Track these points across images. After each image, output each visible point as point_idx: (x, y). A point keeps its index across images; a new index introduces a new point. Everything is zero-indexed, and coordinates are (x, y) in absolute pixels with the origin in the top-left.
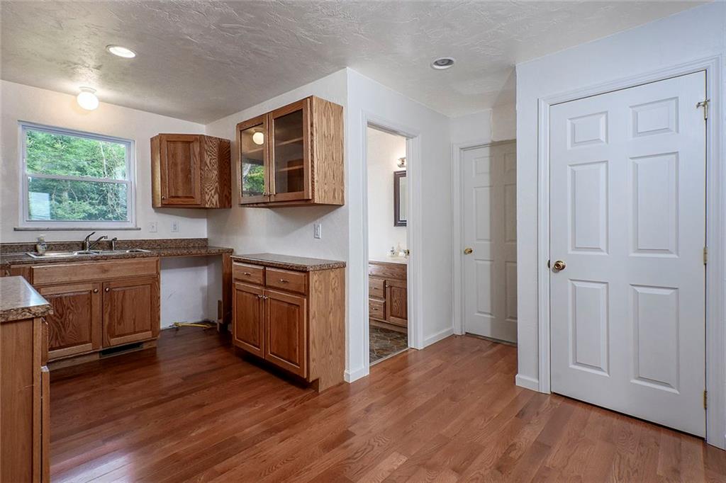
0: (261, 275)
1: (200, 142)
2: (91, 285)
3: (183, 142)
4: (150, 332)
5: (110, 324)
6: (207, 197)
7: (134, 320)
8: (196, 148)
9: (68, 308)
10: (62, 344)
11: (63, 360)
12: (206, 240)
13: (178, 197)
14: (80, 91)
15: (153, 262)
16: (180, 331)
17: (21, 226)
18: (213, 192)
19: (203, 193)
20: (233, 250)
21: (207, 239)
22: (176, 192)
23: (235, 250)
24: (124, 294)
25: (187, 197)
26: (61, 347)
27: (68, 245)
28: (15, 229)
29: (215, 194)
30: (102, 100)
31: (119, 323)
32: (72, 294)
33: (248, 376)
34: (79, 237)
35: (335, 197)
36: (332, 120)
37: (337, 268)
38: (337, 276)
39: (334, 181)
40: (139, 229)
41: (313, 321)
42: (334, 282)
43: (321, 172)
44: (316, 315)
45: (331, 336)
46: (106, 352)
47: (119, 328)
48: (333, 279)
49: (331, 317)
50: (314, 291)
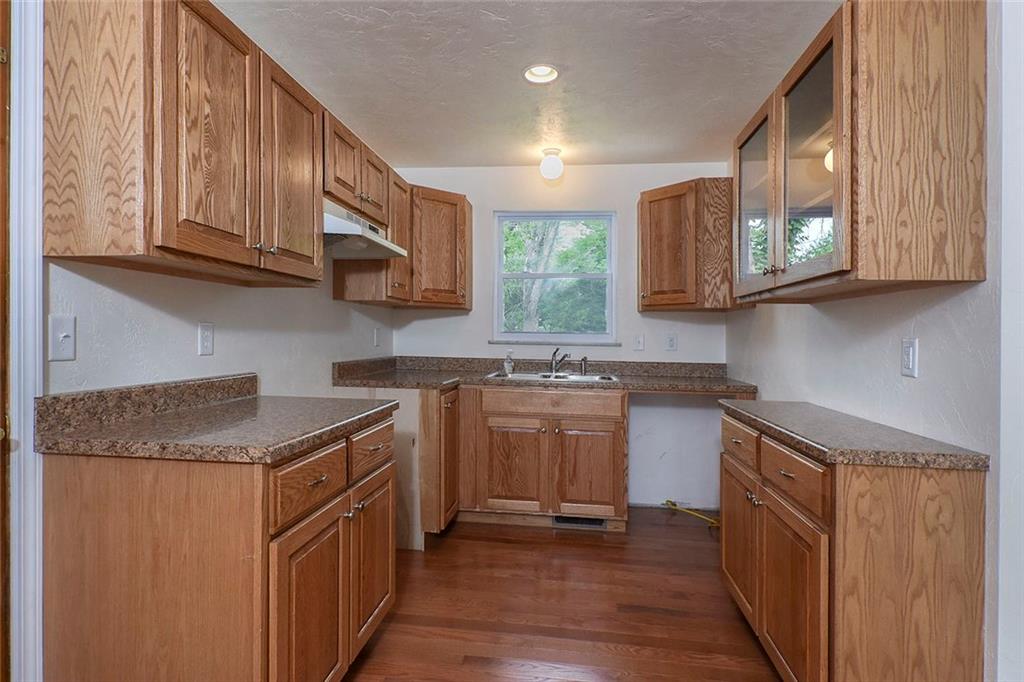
0: (752, 449)
1: (697, 192)
2: (538, 421)
3: (672, 197)
4: (612, 507)
5: (561, 481)
6: (707, 290)
7: (591, 483)
8: (690, 203)
9: (515, 448)
10: (509, 494)
11: (517, 515)
12: (722, 367)
13: (663, 292)
14: (543, 155)
15: (617, 398)
16: (675, 517)
17: (496, 339)
18: (718, 279)
19: (699, 282)
20: (756, 388)
21: (725, 365)
22: (660, 285)
23: (759, 388)
24: (578, 441)
25: (675, 292)
26: (506, 498)
27: (537, 364)
28: (490, 343)
29: (722, 282)
30: (567, 162)
31: (572, 482)
32: (519, 430)
33: (724, 658)
34: (545, 354)
35: (944, 259)
36: (936, 34)
37: (949, 470)
38: (946, 493)
39: (938, 213)
40: (620, 345)
41: (852, 602)
42: (932, 508)
43: (884, 195)
44: (862, 587)
45: (919, 662)
46: (559, 519)
47: (571, 491)
48: (932, 499)
49: (921, 610)
50: (852, 521)
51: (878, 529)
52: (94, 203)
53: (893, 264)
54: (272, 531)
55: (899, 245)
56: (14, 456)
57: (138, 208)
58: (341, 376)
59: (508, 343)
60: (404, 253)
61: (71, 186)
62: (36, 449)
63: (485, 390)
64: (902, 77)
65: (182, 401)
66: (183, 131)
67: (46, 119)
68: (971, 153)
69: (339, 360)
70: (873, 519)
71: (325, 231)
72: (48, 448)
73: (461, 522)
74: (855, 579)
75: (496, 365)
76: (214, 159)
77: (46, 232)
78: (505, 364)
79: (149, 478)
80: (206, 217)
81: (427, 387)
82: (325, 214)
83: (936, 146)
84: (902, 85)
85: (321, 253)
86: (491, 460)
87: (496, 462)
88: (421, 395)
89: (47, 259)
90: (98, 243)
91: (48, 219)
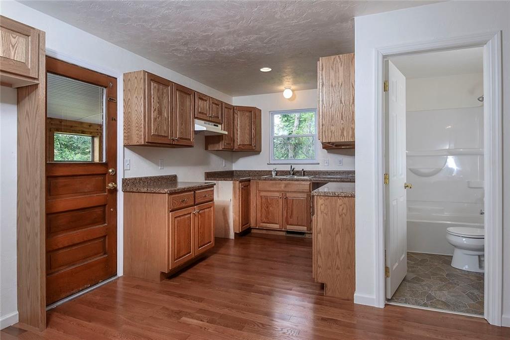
2: (278, 194)
4: (306, 227)
5: (287, 217)
7: (298, 218)
9: (270, 204)
11: (272, 230)
14: (284, 89)
15: (307, 184)
17: (270, 163)
24: (293, 201)
26: (268, 223)
28: (268, 164)
31: (291, 217)
32: (271, 197)
35: (344, 135)
36: (341, 69)
37: (344, 197)
38: (345, 204)
39: (342, 122)
40: (319, 164)
41: (319, 236)
42: (341, 208)
43: (327, 117)
44: (322, 231)
45: (338, 253)
46: (288, 232)
47: (290, 221)
48: (341, 205)
49: (338, 238)
50: (319, 212)
51: (326, 215)
52: (134, 132)
53: (330, 137)
54: (170, 210)
55: (331, 132)
56: (118, 192)
57: (142, 133)
58: (207, 177)
59: (274, 164)
60: (226, 133)
61: (129, 125)
62: (122, 190)
63: (260, 182)
64: (332, 83)
65: (155, 182)
66: (152, 112)
67: (124, 113)
68: (351, 103)
69: (208, 171)
70: (325, 212)
71: (195, 130)
72: (125, 191)
73: (253, 233)
74: (320, 229)
75: (269, 173)
76: (160, 118)
77: (124, 139)
78: (273, 172)
79: (145, 197)
80: (158, 133)
81: (235, 180)
82: (195, 125)
83: (341, 103)
84: (332, 86)
85: (193, 137)
86: (262, 208)
87: (263, 210)
88: (233, 183)
89: (124, 146)
90: (135, 141)
91: (124, 136)
